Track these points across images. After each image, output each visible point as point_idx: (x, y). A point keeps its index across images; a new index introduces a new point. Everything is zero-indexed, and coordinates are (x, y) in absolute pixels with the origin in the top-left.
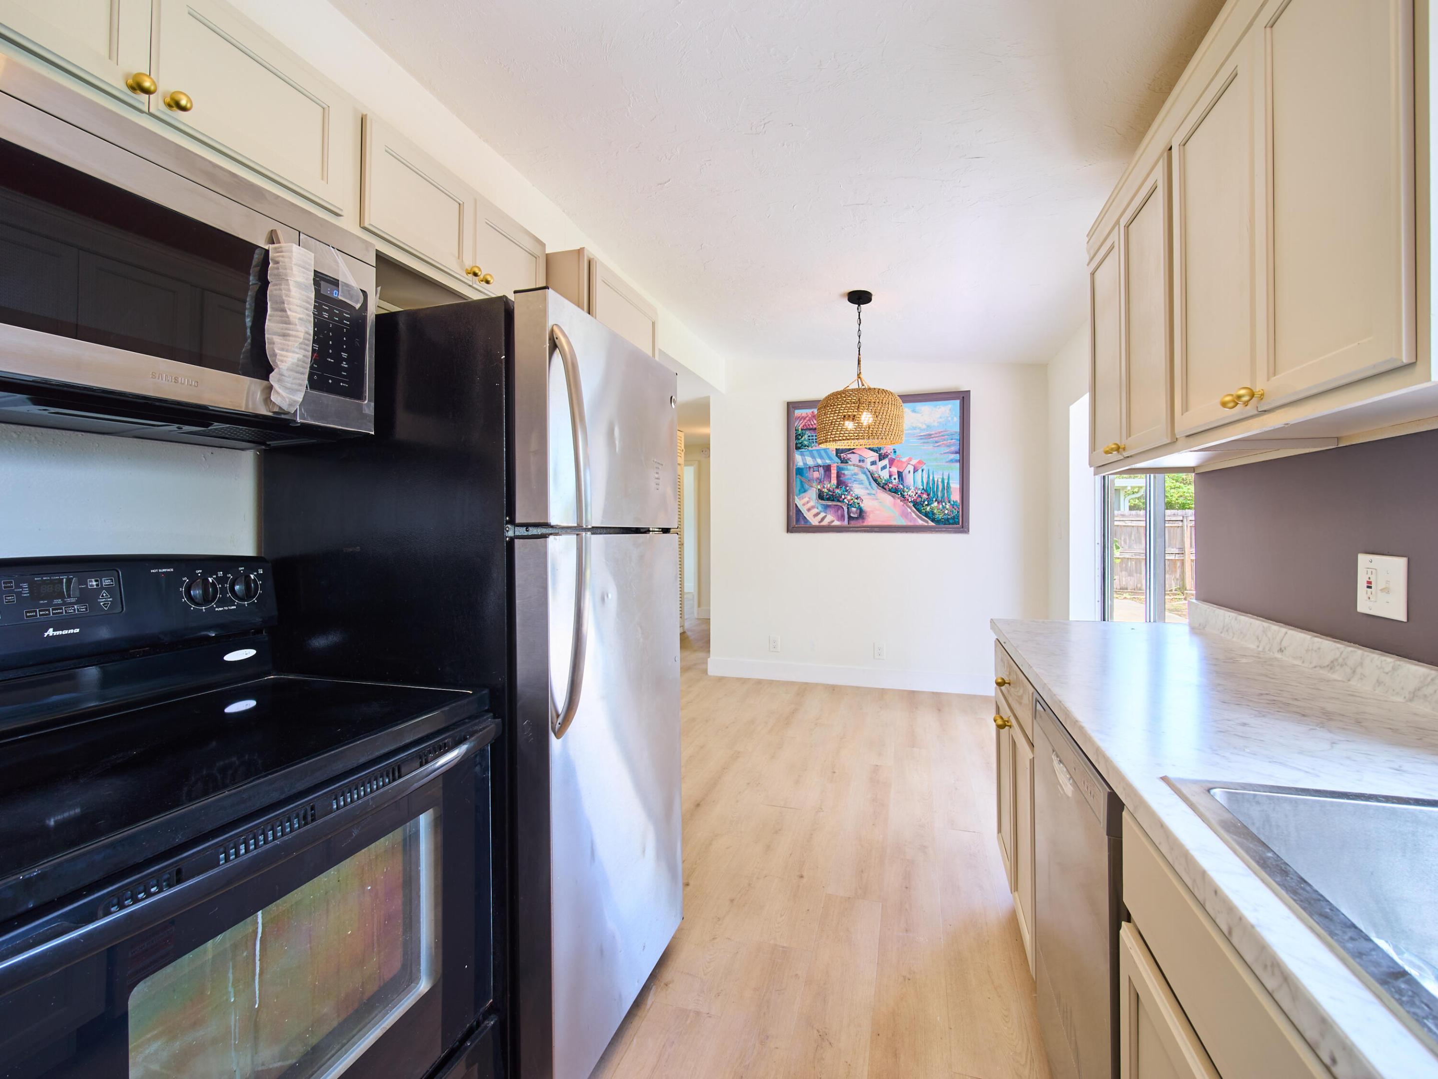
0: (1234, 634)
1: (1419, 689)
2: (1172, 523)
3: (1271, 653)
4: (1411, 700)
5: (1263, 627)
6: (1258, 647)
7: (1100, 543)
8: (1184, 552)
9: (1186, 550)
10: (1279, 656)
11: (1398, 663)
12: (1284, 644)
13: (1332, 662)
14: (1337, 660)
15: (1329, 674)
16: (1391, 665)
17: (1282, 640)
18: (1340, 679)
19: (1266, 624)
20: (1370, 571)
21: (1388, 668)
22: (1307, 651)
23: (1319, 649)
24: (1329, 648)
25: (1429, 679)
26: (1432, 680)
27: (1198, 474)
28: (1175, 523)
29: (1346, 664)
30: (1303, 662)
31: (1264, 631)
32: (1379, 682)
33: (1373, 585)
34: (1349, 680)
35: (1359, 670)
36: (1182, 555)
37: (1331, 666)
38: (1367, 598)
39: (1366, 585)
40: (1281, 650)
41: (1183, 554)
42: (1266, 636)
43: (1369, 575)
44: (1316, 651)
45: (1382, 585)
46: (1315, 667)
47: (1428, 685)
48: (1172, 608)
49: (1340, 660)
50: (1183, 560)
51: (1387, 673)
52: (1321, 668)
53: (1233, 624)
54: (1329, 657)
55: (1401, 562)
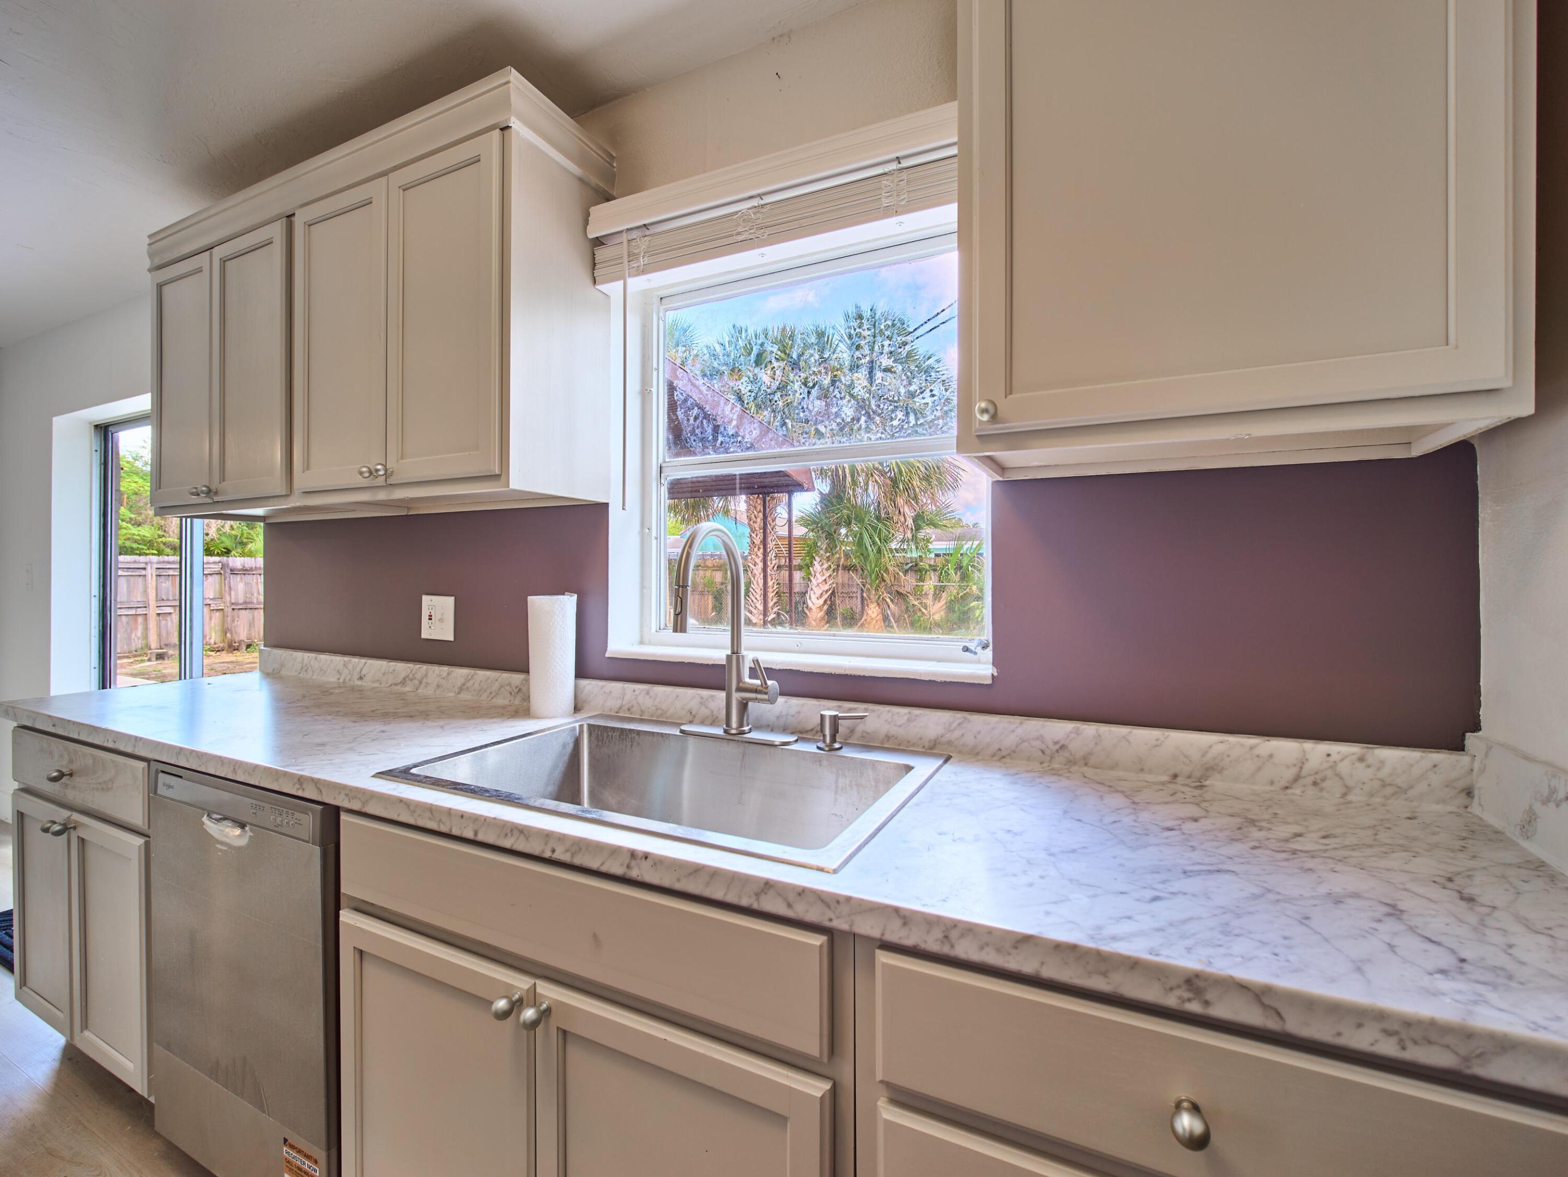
0: (313, 672)
1: (464, 684)
2: (132, 572)
3: (352, 682)
4: (459, 693)
5: (344, 661)
6: (339, 679)
7: (97, 595)
8: (147, 605)
9: (150, 603)
10: (359, 683)
11: (451, 669)
12: (364, 672)
13: (404, 679)
14: (408, 676)
15: (402, 689)
16: (446, 672)
17: (361, 670)
18: (410, 690)
19: (346, 659)
20: (431, 607)
21: (445, 675)
22: (384, 674)
23: (394, 670)
24: (402, 668)
25: (470, 677)
26: (472, 676)
27: (269, 523)
28: (136, 572)
29: (415, 678)
30: (381, 684)
31: (345, 665)
32: (438, 686)
33: (433, 618)
34: (417, 690)
35: (425, 681)
36: (145, 609)
37: (403, 682)
38: (428, 627)
39: (428, 618)
40: (361, 678)
41: (146, 607)
42: (347, 668)
43: (430, 610)
44: (391, 673)
45: (439, 617)
46: (391, 685)
47: (470, 680)
48: (135, 672)
49: (411, 676)
50: (146, 614)
51: (444, 678)
52: (395, 685)
53: (312, 663)
54: (403, 675)
55: (451, 600)
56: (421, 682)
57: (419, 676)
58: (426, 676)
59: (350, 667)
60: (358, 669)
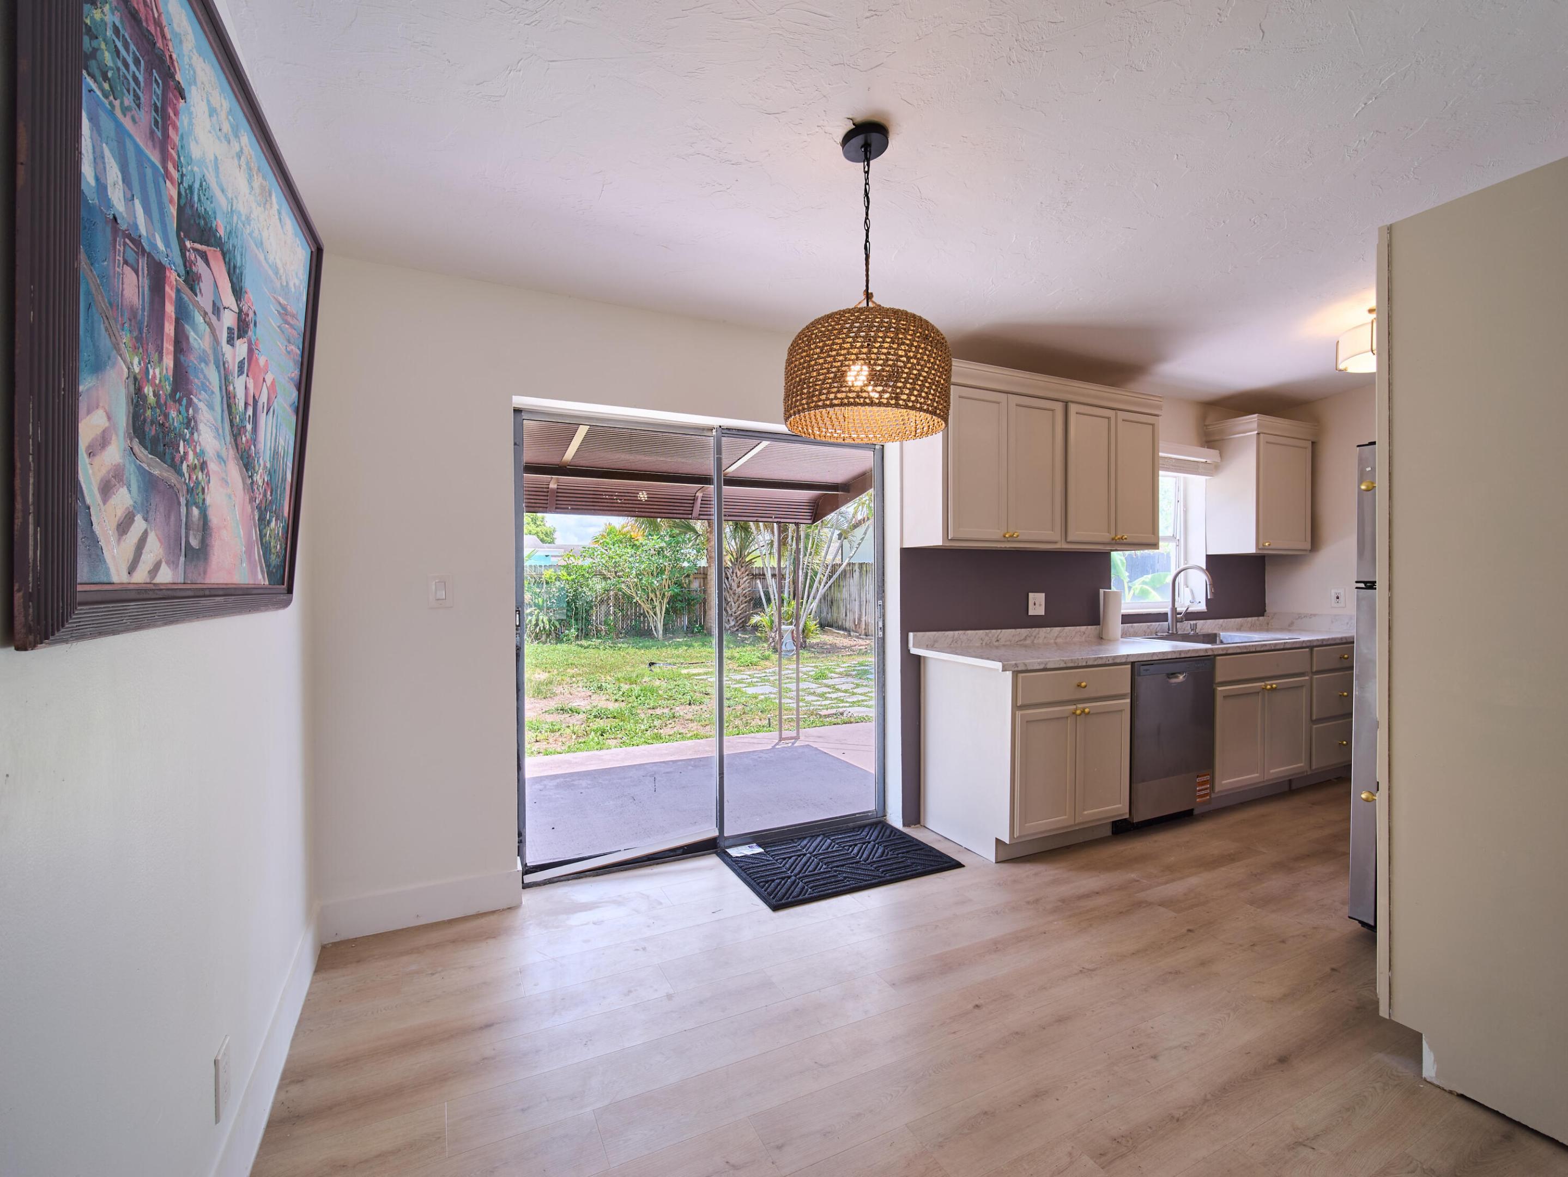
0: (962, 642)
5: (986, 633)
6: (982, 643)
12: (1000, 637)
13: (1026, 637)
14: (1028, 635)
17: (998, 636)
20: (1034, 599)
22: (1013, 636)
23: (1020, 633)
24: (1024, 631)
29: (1032, 636)
30: (1011, 642)
33: (1034, 604)
35: (1037, 636)
37: (1025, 639)
38: (1033, 610)
39: (1032, 605)
42: (988, 636)
43: (1032, 601)
44: (1018, 635)
45: (1037, 603)
46: (1017, 642)
52: (1020, 641)
53: (961, 637)
54: (1024, 635)
55: (1044, 594)
56: (1035, 637)
57: (1034, 634)
58: (1038, 634)
59: (990, 635)
60: (996, 636)
